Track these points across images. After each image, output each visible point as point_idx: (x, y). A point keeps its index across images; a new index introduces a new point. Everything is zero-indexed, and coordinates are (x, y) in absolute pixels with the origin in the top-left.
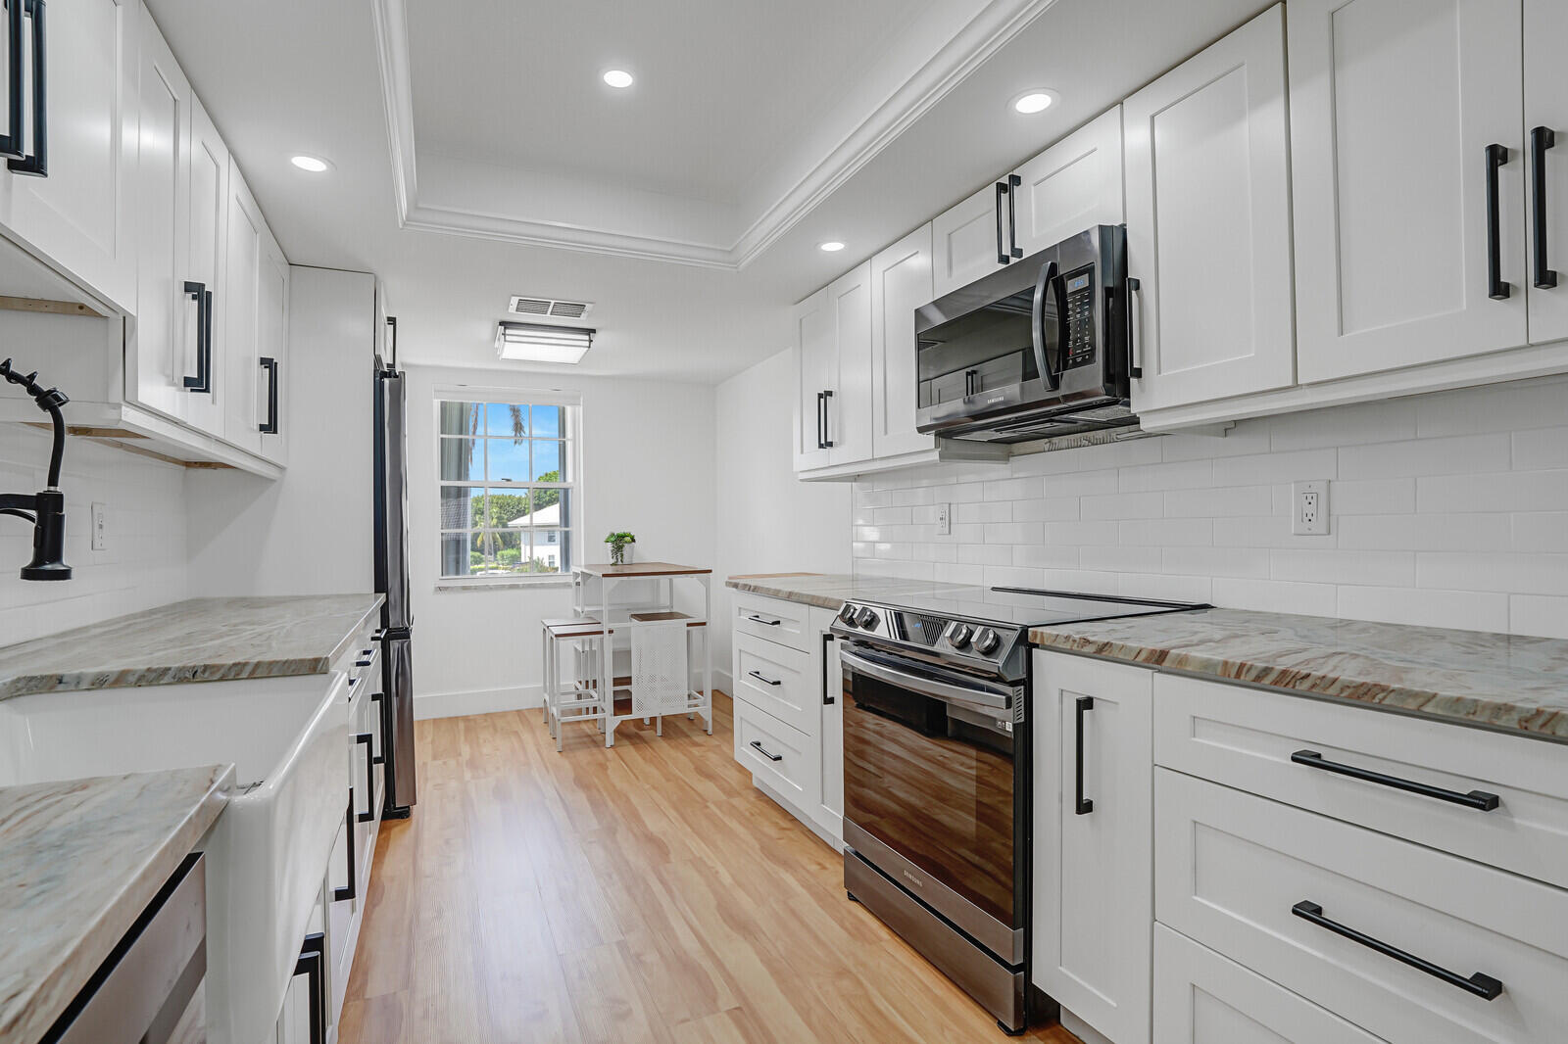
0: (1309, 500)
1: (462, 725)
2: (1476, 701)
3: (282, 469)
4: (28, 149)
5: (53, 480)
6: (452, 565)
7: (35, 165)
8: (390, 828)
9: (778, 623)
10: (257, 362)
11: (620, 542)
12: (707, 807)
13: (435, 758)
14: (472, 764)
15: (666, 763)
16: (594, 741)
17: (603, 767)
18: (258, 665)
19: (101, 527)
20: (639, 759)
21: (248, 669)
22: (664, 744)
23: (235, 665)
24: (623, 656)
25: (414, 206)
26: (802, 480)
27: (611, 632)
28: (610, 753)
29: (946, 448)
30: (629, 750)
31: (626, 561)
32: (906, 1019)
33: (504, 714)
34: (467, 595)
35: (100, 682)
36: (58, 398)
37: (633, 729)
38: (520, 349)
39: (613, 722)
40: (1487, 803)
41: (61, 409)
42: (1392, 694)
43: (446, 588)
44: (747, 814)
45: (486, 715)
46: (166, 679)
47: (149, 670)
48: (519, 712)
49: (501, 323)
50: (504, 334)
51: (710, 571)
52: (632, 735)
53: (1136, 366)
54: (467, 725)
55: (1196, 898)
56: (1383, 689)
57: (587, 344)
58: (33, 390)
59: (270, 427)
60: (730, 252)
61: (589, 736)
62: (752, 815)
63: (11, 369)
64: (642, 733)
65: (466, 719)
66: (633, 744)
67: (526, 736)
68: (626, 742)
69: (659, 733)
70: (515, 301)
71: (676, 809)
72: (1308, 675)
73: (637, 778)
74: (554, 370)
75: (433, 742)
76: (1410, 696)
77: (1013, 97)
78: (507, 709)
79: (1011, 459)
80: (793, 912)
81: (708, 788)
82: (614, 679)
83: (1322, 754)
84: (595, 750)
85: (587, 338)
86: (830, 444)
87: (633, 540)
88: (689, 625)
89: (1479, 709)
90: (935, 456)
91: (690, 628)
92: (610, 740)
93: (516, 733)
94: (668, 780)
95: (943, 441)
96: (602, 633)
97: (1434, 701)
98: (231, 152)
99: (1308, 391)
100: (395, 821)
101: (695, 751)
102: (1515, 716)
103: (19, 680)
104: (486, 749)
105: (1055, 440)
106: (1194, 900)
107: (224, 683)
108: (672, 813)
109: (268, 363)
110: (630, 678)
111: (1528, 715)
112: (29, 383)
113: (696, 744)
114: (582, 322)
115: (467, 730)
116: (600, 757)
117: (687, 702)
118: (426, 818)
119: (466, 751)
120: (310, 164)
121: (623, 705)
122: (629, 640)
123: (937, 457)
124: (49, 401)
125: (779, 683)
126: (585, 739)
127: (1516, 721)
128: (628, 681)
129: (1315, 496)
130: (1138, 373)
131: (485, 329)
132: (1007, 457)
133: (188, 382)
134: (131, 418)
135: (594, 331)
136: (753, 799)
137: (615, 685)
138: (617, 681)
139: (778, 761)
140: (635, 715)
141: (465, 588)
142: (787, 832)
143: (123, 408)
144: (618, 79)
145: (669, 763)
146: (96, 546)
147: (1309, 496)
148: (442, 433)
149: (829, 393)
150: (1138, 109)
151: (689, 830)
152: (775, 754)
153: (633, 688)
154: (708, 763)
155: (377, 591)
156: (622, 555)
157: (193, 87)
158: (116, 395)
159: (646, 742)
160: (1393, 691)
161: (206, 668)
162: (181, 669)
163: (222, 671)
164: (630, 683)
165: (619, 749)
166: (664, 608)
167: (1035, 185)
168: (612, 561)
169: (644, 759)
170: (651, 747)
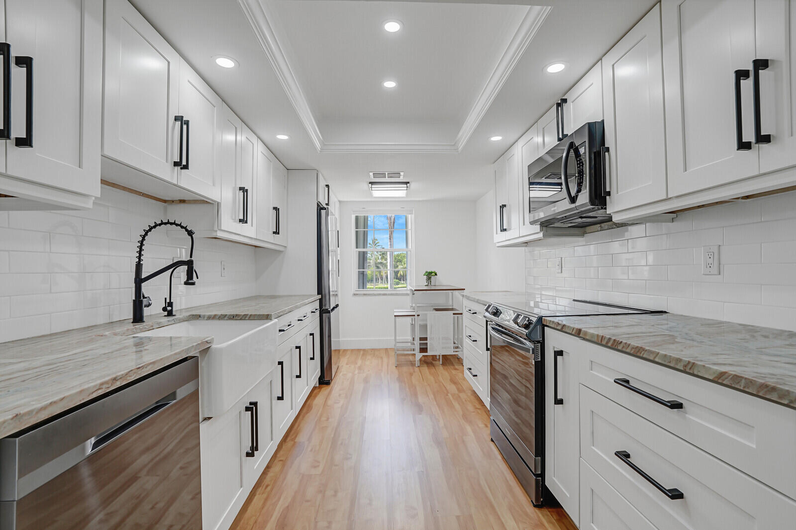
0: (710, 256)
1: (362, 352)
2: (670, 356)
3: (285, 247)
4: (184, 163)
5: (191, 257)
6: (361, 284)
7: (186, 167)
8: (321, 388)
9: (476, 313)
10: (272, 209)
11: (430, 275)
12: (447, 395)
13: (347, 364)
14: (360, 368)
15: (439, 375)
16: (412, 364)
17: (411, 374)
18: (251, 315)
19: (224, 269)
20: (428, 372)
21: (248, 316)
22: (441, 368)
23: (244, 315)
24: (424, 327)
25: (323, 144)
26: (498, 247)
27: (418, 315)
28: (417, 369)
29: (546, 231)
30: (425, 369)
31: (432, 284)
32: (490, 490)
33: (379, 350)
34: (365, 297)
35: (210, 318)
36: (192, 232)
37: (430, 359)
38: (379, 192)
39: (419, 356)
40: (676, 406)
41: (193, 235)
42: (646, 352)
43: (357, 294)
44: (464, 400)
45: (373, 349)
46: (226, 318)
47: (221, 315)
48: (386, 349)
49: (370, 183)
50: (371, 187)
51: (464, 289)
52: (429, 362)
53: (608, 190)
54: (363, 353)
55: (593, 448)
56: (644, 350)
57: (406, 189)
58: (187, 230)
59: (277, 232)
60: (454, 145)
61: (411, 361)
62: (466, 401)
63: (182, 225)
64: (434, 362)
65: (364, 350)
66: (427, 366)
67: (385, 360)
68: (426, 365)
69: (441, 363)
70: (371, 174)
71: (434, 395)
72: (621, 342)
73: (423, 380)
74: (397, 200)
75: (348, 358)
76: (651, 353)
77: (545, 66)
78: (381, 348)
79: (585, 235)
80: (463, 441)
81: (452, 388)
82: (420, 338)
83: (630, 381)
84: (411, 367)
85: (406, 186)
86: (505, 230)
87: (436, 274)
88: (454, 314)
89: (672, 360)
90: (541, 235)
91: (454, 315)
92: (417, 364)
93: (382, 358)
94: (436, 382)
95: (544, 228)
96: (414, 316)
97: (658, 356)
98: (259, 137)
99: (675, 201)
100: (325, 385)
101: (454, 372)
102: (682, 364)
103: (190, 315)
104: (368, 363)
105: (603, 225)
106: (592, 448)
107: (241, 321)
108: (431, 396)
109: (275, 208)
110: (427, 338)
111: (686, 364)
112: (185, 228)
113: (456, 369)
114: (401, 179)
115: (363, 355)
116: (412, 370)
117: (453, 350)
118: (336, 386)
119: (359, 362)
120: (283, 137)
121: (423, 350)
122: (426, 320)
123: (542, 236)
124: (190, 233)
125: (476, 341)
126: (409, 363)
127: (682, 366)
128: (426, 339)
129: (712, 253)
130: (609, 194)
131: (365, 186)
132: (583, 235)
133: (240, 221)
134: (220, 234)
135: (409, 183)
136: (469, 394)
137: (420, 340)
138: (421, 339)
139: (476, 377)
140: (429, 353)
141: (364, 295)
142: (478, 410)
143: (218, 232)
144: (390, 84)
145: (440, 376)
146: (223, 275)
147: (710, 254)
148: (356, 229)
149: (505, 206)
150: (608, 61)
151: (435, 403)
152: (475, 374)
153: (428, 342)
154: (457, 377)
155: (318, 294)
156: (431, 281)
157: (242, 121)
158: (216, 228)
159: (434, 366)
160: (646, 350)
161: (237, 315)
162: (230, 315)
163: (241, 316)
164: (427, 340)
165: (421, 368)
166: (449, 306)
167: (572, 102)
168: (427, 284)
169: (430, 372)
170: (435, 368)
